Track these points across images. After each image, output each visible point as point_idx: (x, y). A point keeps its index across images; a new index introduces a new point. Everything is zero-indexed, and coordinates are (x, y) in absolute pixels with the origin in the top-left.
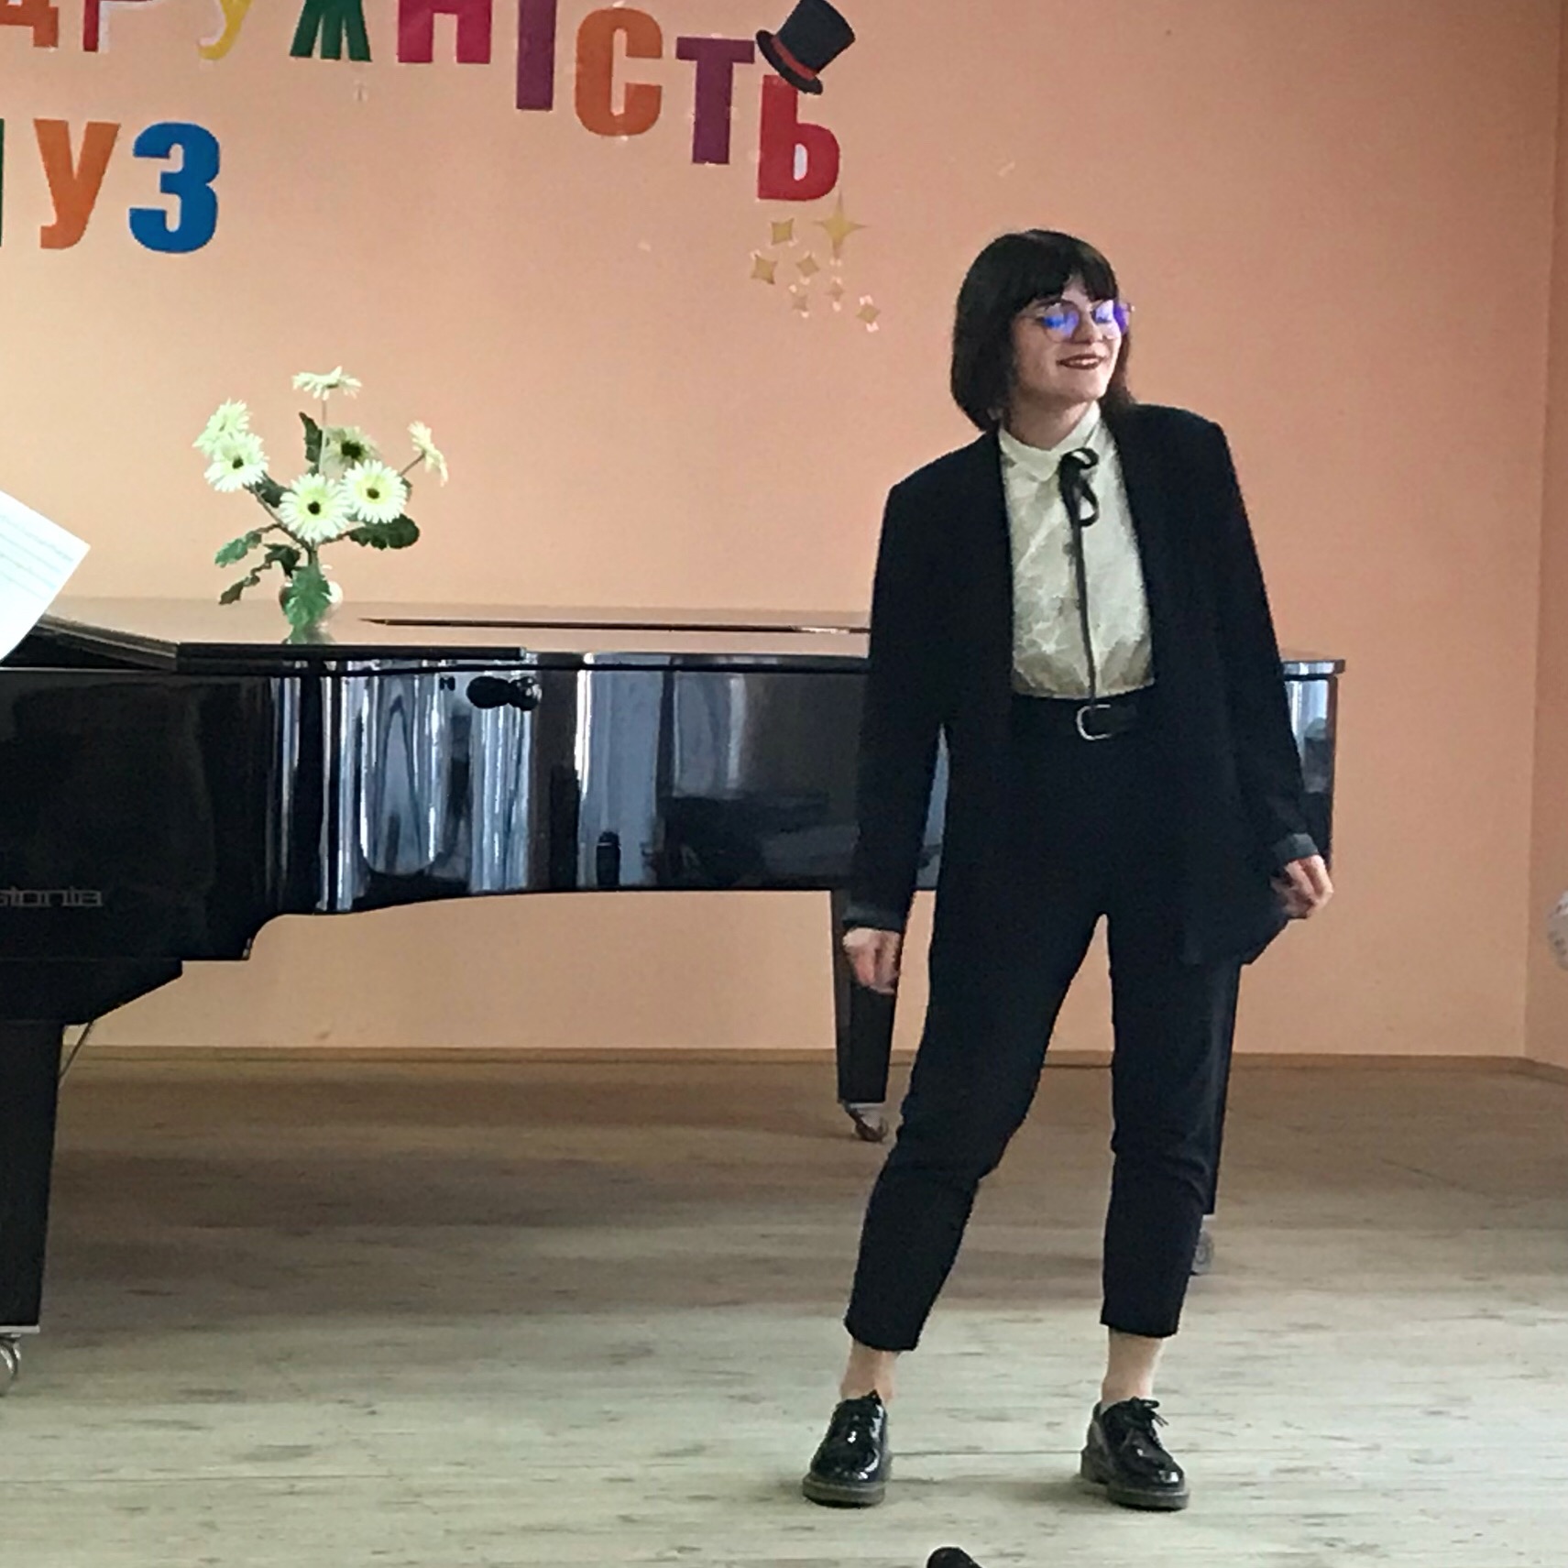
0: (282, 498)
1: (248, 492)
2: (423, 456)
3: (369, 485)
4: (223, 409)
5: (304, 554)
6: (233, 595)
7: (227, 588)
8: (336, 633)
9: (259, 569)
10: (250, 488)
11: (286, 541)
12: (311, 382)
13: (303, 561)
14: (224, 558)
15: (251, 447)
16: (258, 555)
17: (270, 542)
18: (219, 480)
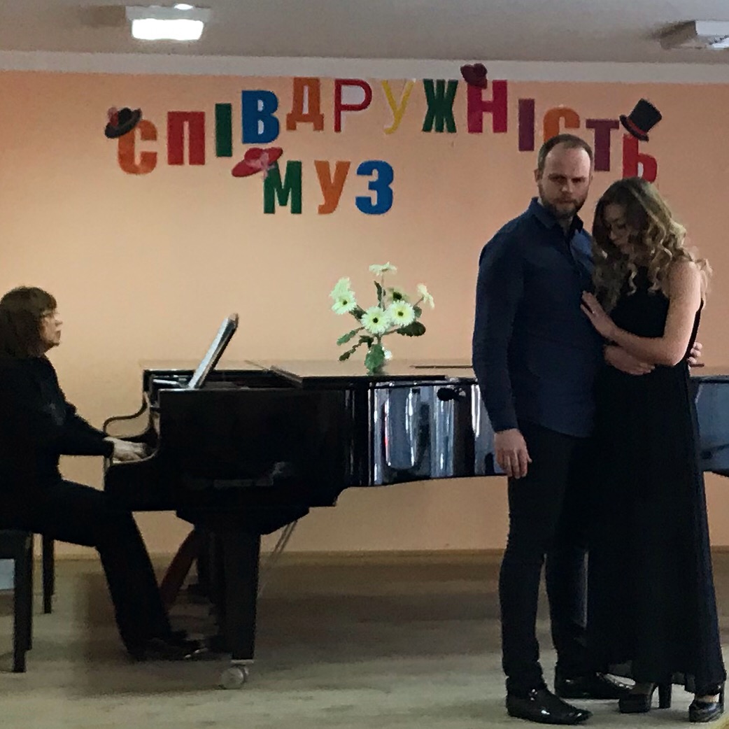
0: (363, 316)
1: (350, 315)
2: (422, 299)
3: (399, 310)
4: (340, 281)
5: (375, 339)
6: (345, 357)
7: (342, 354)
8: (389, 371)
9: (357, 346)
10: (350, 312)
11: (366, 334)
12: (377, 268)
13: (375, 342)
14: (340, 343)
15: (350, 296)
16: (355, 340)
17: (362, 335)
18: (338, 309)
